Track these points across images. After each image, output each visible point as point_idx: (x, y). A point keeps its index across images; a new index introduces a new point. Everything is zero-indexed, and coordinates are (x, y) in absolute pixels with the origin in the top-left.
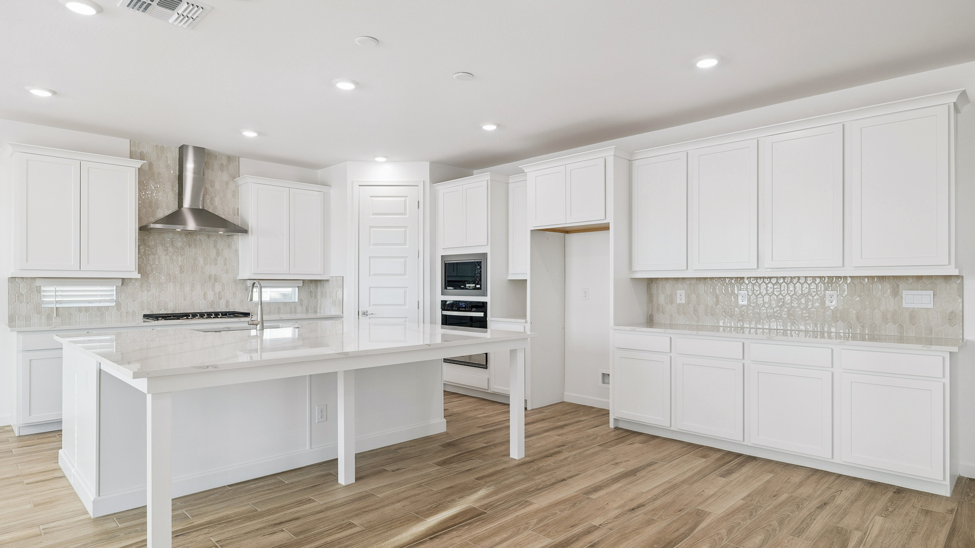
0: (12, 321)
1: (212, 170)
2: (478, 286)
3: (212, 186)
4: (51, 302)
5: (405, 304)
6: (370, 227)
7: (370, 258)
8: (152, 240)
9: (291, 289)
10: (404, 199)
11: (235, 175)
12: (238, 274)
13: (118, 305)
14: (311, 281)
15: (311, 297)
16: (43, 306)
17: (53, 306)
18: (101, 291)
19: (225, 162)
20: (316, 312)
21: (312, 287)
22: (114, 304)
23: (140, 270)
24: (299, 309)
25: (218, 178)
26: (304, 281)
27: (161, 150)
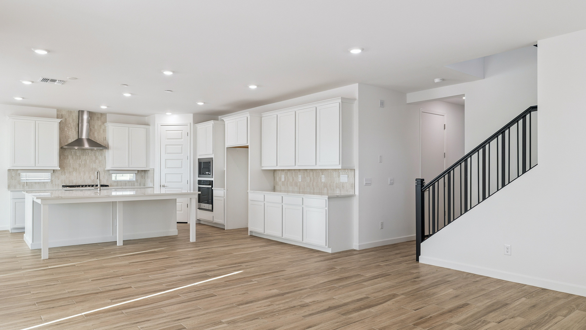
0: (9, 187)
1: (94, 120)
2: (210, 173)
3: (94, 128)
4: (24, 180)
5: (181, 182)
6: (166, 145)
7: (166, 160)
8: (67, 153)
9: (133, 174)
10: (181, 132)
11: (104, 122)
12: (106, 168)
13: (52, 181)
14: (142, 171)
15: (142, 178)
16: (21, 181)
17: (25, 181)
18: (44, 175)
19: (99, 116)
20: (144, 185)
21: (143, 174)
22: (50, 181)
23: (61, 166)
24: (136, 184)
25: (97, 124)
26: (138, 171)
27: (70, 112)
